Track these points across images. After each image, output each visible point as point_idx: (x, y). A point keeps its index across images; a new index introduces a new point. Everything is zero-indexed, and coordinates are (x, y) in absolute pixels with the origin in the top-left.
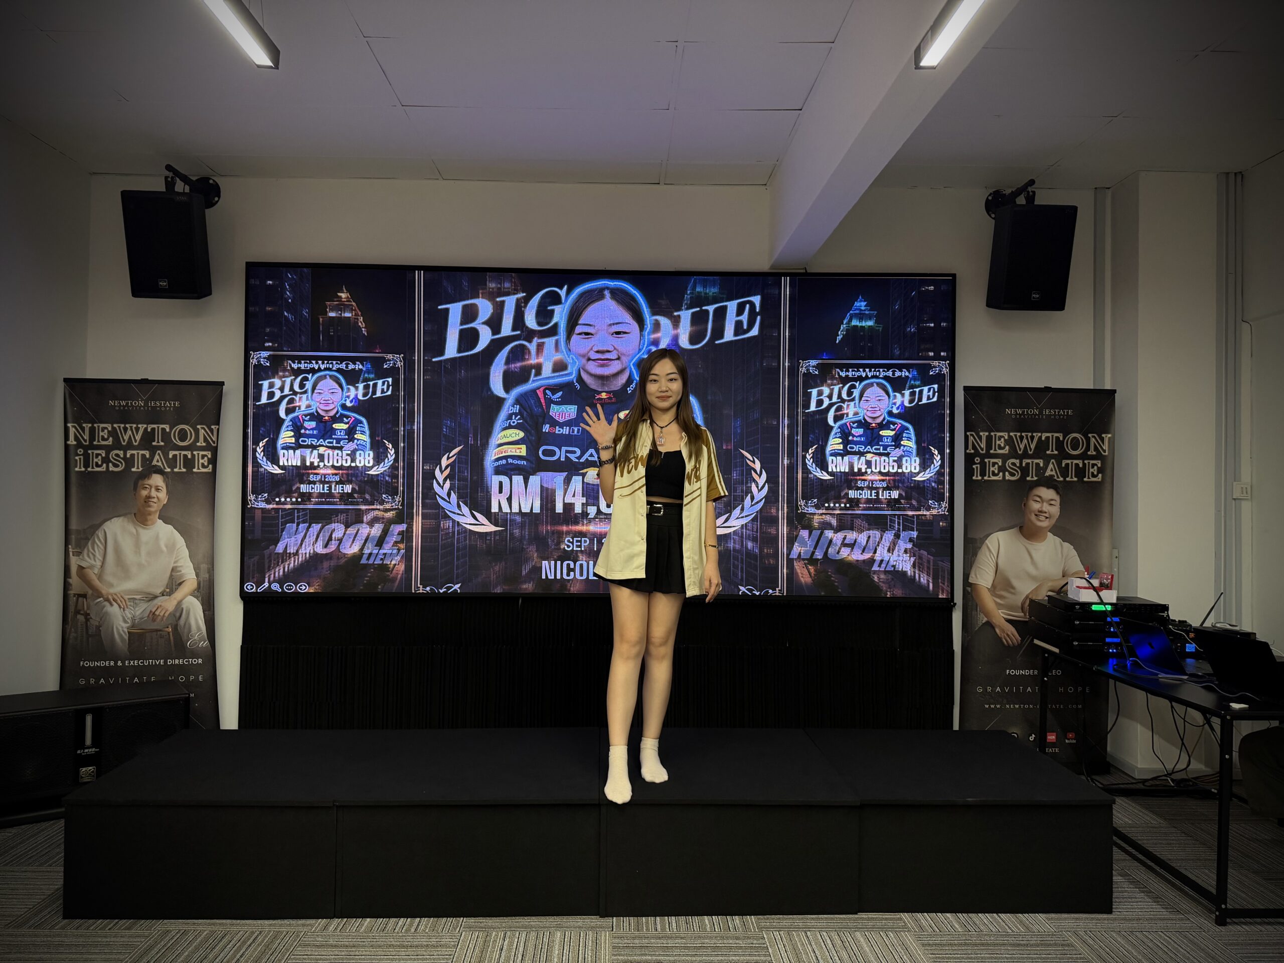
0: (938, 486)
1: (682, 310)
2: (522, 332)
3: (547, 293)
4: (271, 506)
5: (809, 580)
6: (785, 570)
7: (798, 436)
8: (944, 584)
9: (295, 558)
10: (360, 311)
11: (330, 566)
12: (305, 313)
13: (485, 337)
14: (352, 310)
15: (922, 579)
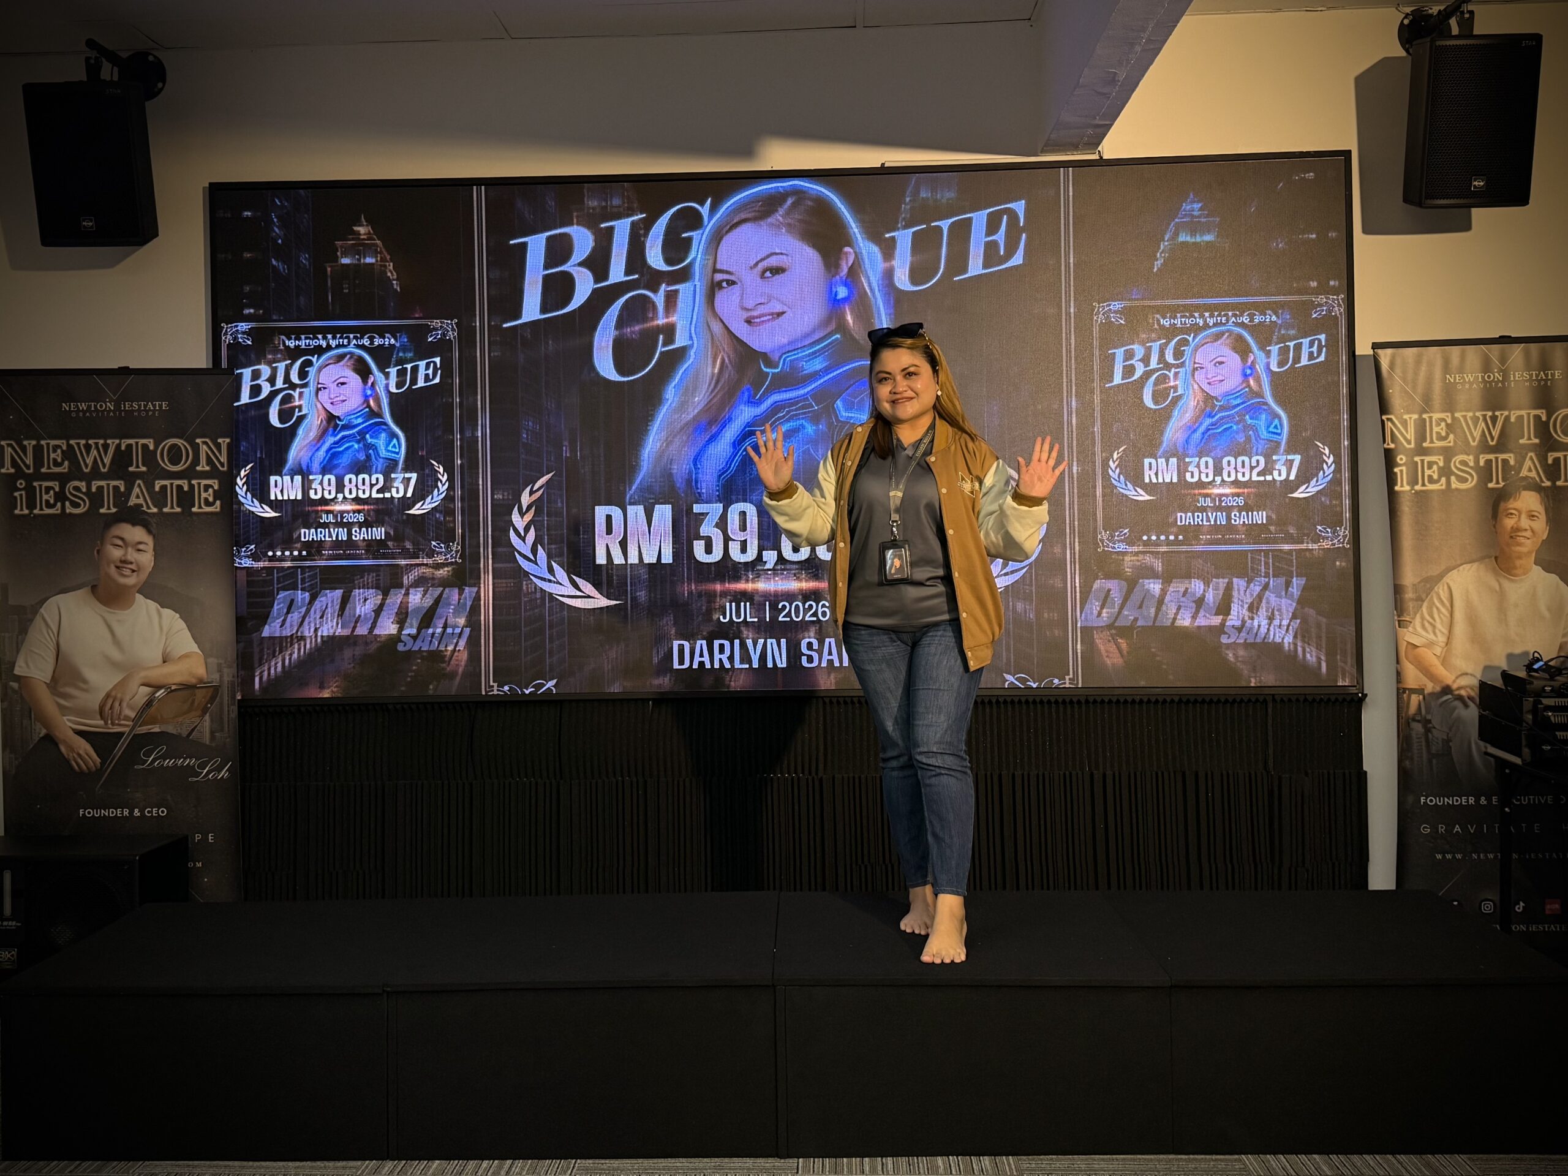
0: (1330, 501)
1: (898, 229)
2: (642, 275)
3: (678, 210)
4: (261, 564)
5: (1118, 660)
6: (1079, 646)
7: (1093, 427)
8: (1345, 663)
9: (299, 645)
10: (389, 254)
11: (354, 655)
12: (304, 259)
13: (584, 286)
14: (376, 252)
15: (1308, 656)
